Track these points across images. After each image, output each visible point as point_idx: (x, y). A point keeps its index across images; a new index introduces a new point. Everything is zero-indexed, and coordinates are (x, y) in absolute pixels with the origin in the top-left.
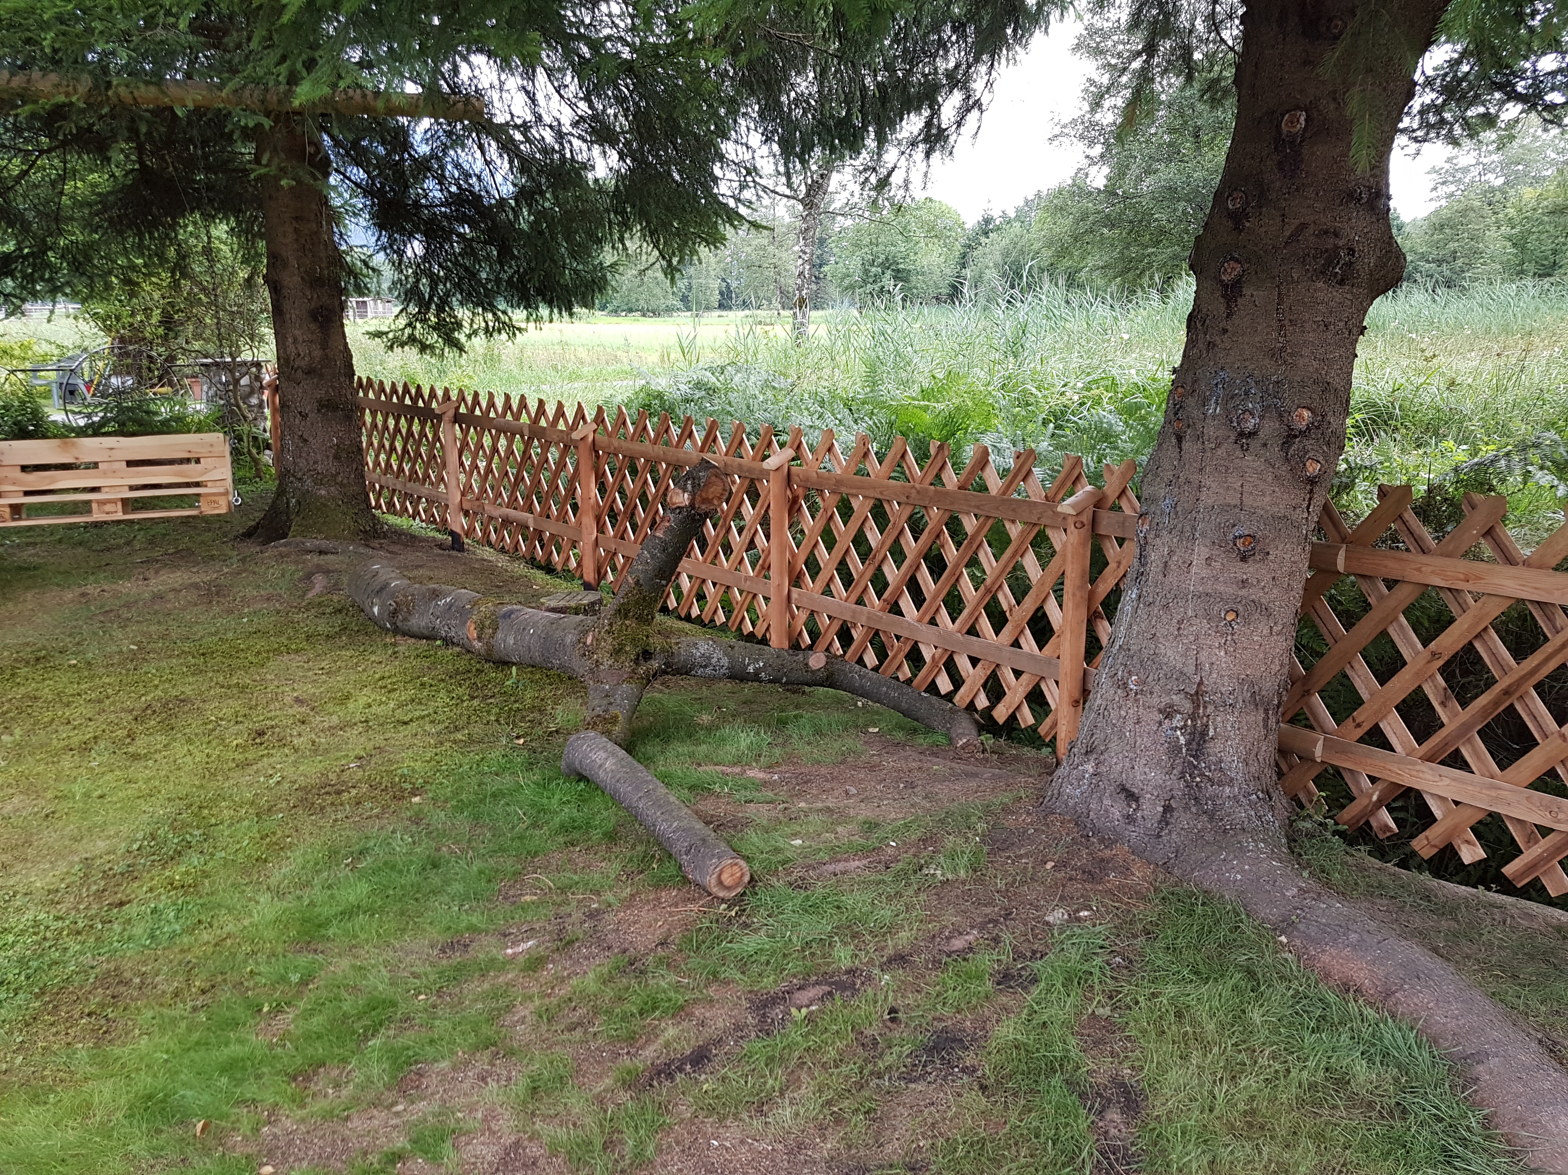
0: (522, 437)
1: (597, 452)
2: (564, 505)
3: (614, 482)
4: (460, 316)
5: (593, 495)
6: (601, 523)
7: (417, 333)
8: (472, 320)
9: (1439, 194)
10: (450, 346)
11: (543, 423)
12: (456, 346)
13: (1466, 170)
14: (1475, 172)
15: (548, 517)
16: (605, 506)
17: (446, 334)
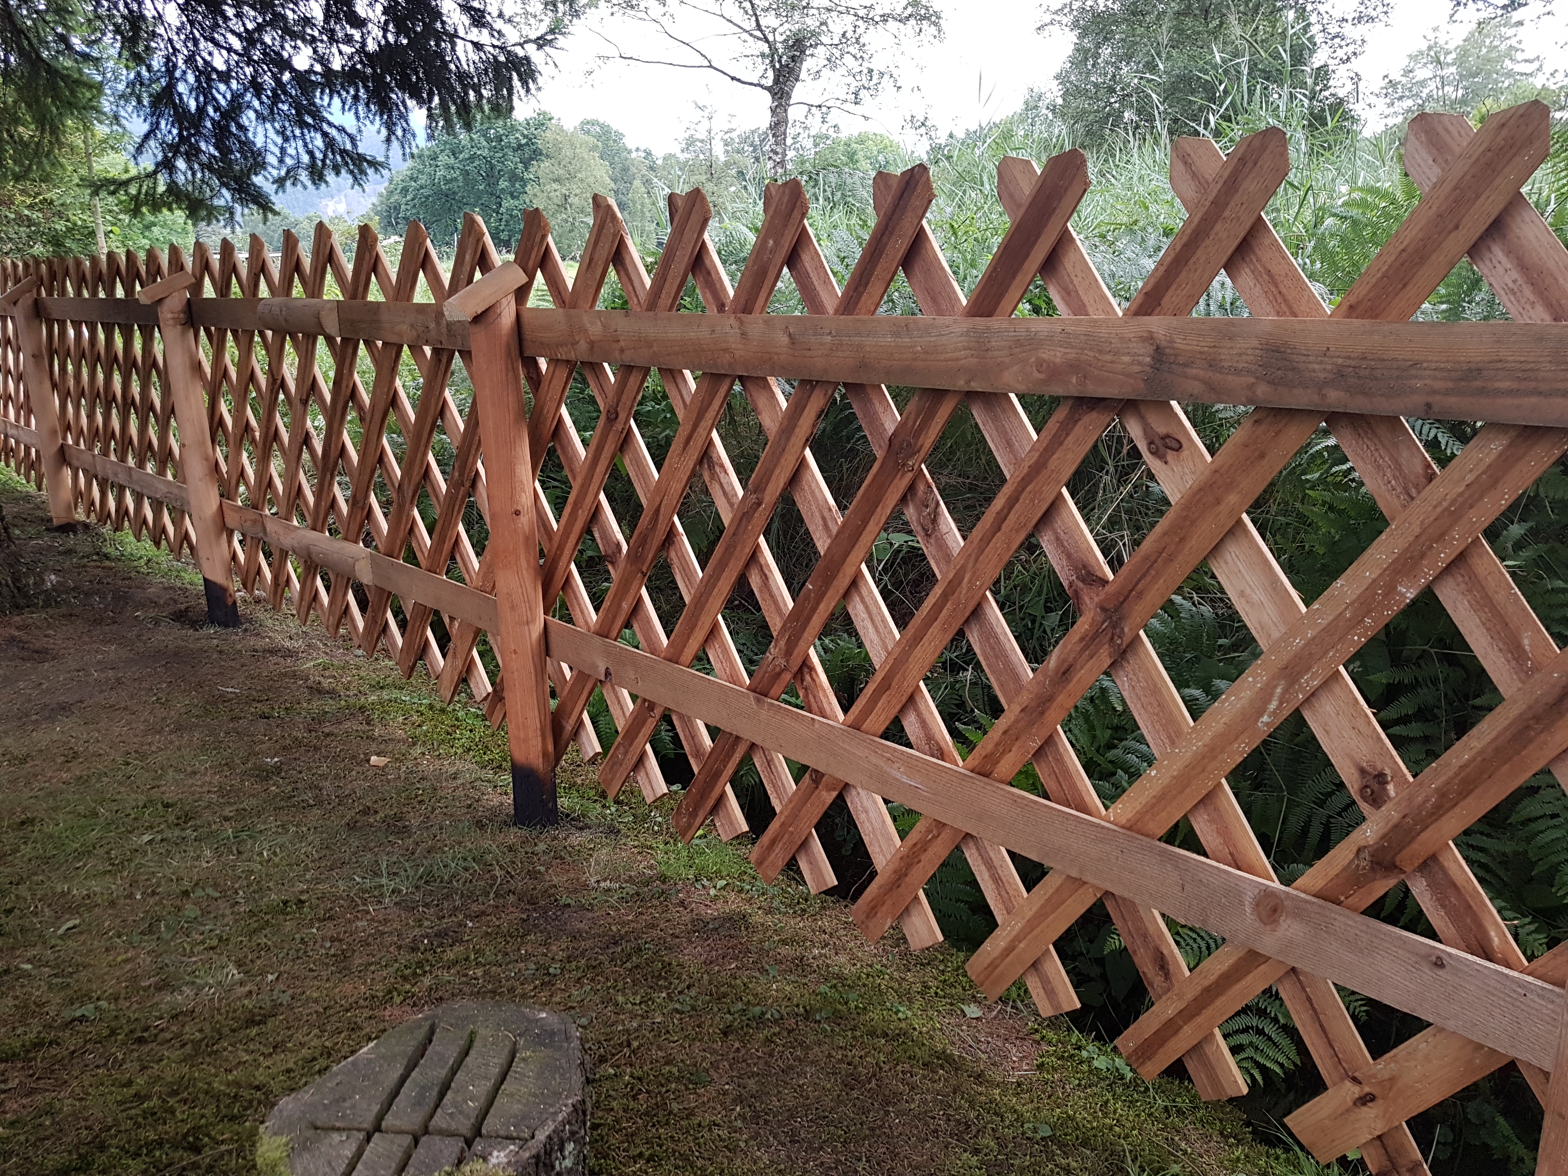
0: (330, 340)
1: (531, 364)
2: (450, 524)
3: (594, 460)
4: (259, 142)
5: (526, 500)
6: (559, 581)
7: (180, 179)
8: (283, 150)
9: (1396, 109)
10: (243, 202)
11: (375, 294)
12: (256, 202)
13: (1423, 83)
14: (1432, 85)
15: (411, 558)
16: (566, 532)
17: (237, 180)
